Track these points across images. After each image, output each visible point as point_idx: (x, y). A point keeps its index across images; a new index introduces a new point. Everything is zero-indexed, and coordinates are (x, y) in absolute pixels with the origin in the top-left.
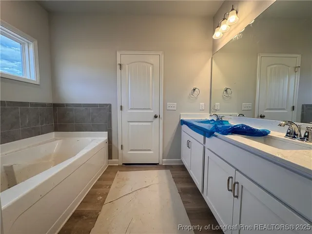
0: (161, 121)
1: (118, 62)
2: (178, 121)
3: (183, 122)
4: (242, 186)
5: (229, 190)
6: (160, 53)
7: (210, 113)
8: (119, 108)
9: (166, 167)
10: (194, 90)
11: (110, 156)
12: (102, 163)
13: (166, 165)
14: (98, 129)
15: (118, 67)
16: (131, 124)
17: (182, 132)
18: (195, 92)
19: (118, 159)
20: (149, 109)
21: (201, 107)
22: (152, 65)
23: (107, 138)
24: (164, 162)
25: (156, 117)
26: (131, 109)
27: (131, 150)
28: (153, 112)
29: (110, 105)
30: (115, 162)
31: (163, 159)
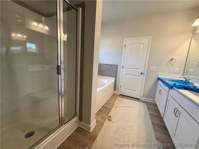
0: (145, 77)
1: (124, 44)
2: (156, 78)
3: (159, 79)
4: (180, 112)
5: (174, 114)
6: (150, 37)
7: (183, 75)
8: (122, 67)
9: (144, 102)
10: (172, 59)
11: (115, 90)
12: (111, 91)
13: (144, 101)
14: (111, 76)
15: (124, 46)
16: (127, 76)
17: (158, 84)
18: (172, 61)
19: (118, 91)
20: (138, 69)
21: (176, 71)
22: (143, 44)
23: (114, 81)
24: (143, 99)
25: (142, 74)
26: (128, 68)
27: (125, 89)
28: (140, 71)
29: (118, 66)
30: (117, 93)
31: (143, 97)
